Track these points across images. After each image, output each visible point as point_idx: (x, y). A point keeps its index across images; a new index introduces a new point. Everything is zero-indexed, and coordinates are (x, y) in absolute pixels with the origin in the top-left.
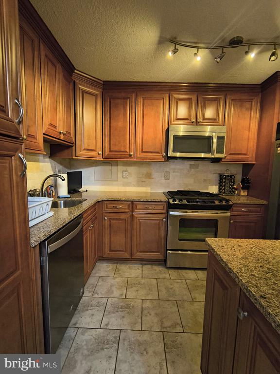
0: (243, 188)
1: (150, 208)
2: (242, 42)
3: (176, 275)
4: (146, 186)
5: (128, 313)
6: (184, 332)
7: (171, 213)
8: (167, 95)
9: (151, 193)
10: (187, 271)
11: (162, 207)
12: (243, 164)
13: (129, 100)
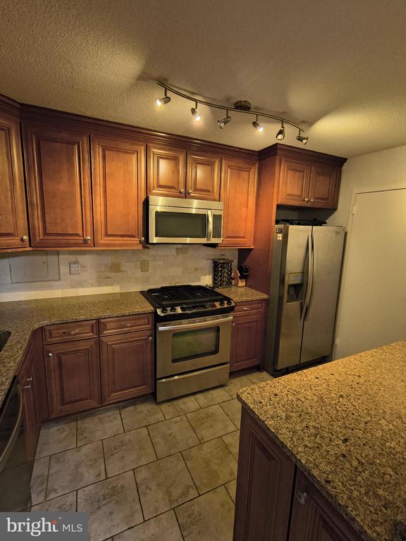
0: (241, 278)
1: (129, 325)
2: (250, 108)
3: (172, 410)
4: (112, 285)
5: (117, 502)
6: (200, 495)
7: (161, 329)
8: (143, 148)
9: (121, 294)
10: (185, 400)
11: (146, 320)
12: (239, 249)
13: (76, 146)
